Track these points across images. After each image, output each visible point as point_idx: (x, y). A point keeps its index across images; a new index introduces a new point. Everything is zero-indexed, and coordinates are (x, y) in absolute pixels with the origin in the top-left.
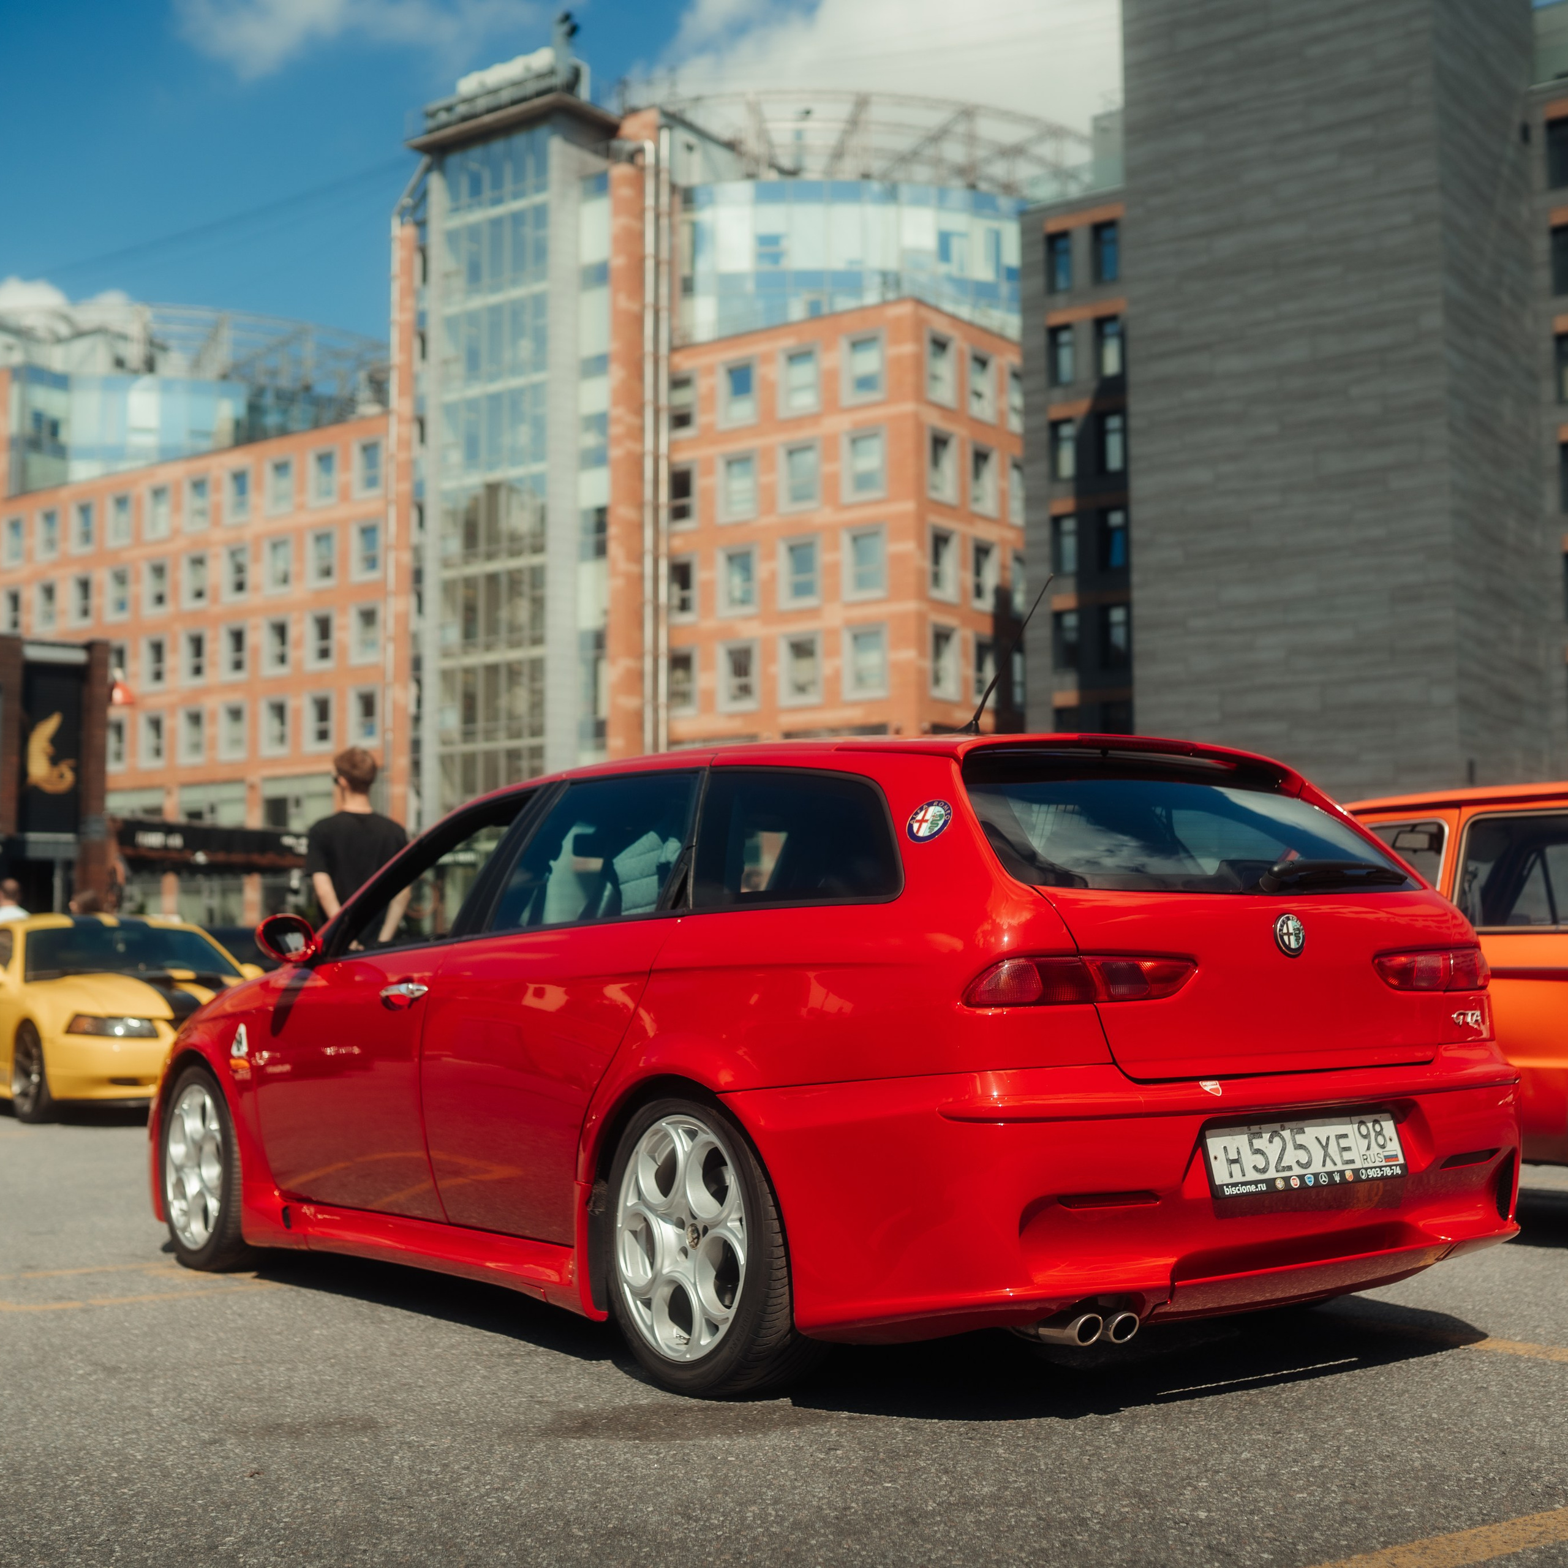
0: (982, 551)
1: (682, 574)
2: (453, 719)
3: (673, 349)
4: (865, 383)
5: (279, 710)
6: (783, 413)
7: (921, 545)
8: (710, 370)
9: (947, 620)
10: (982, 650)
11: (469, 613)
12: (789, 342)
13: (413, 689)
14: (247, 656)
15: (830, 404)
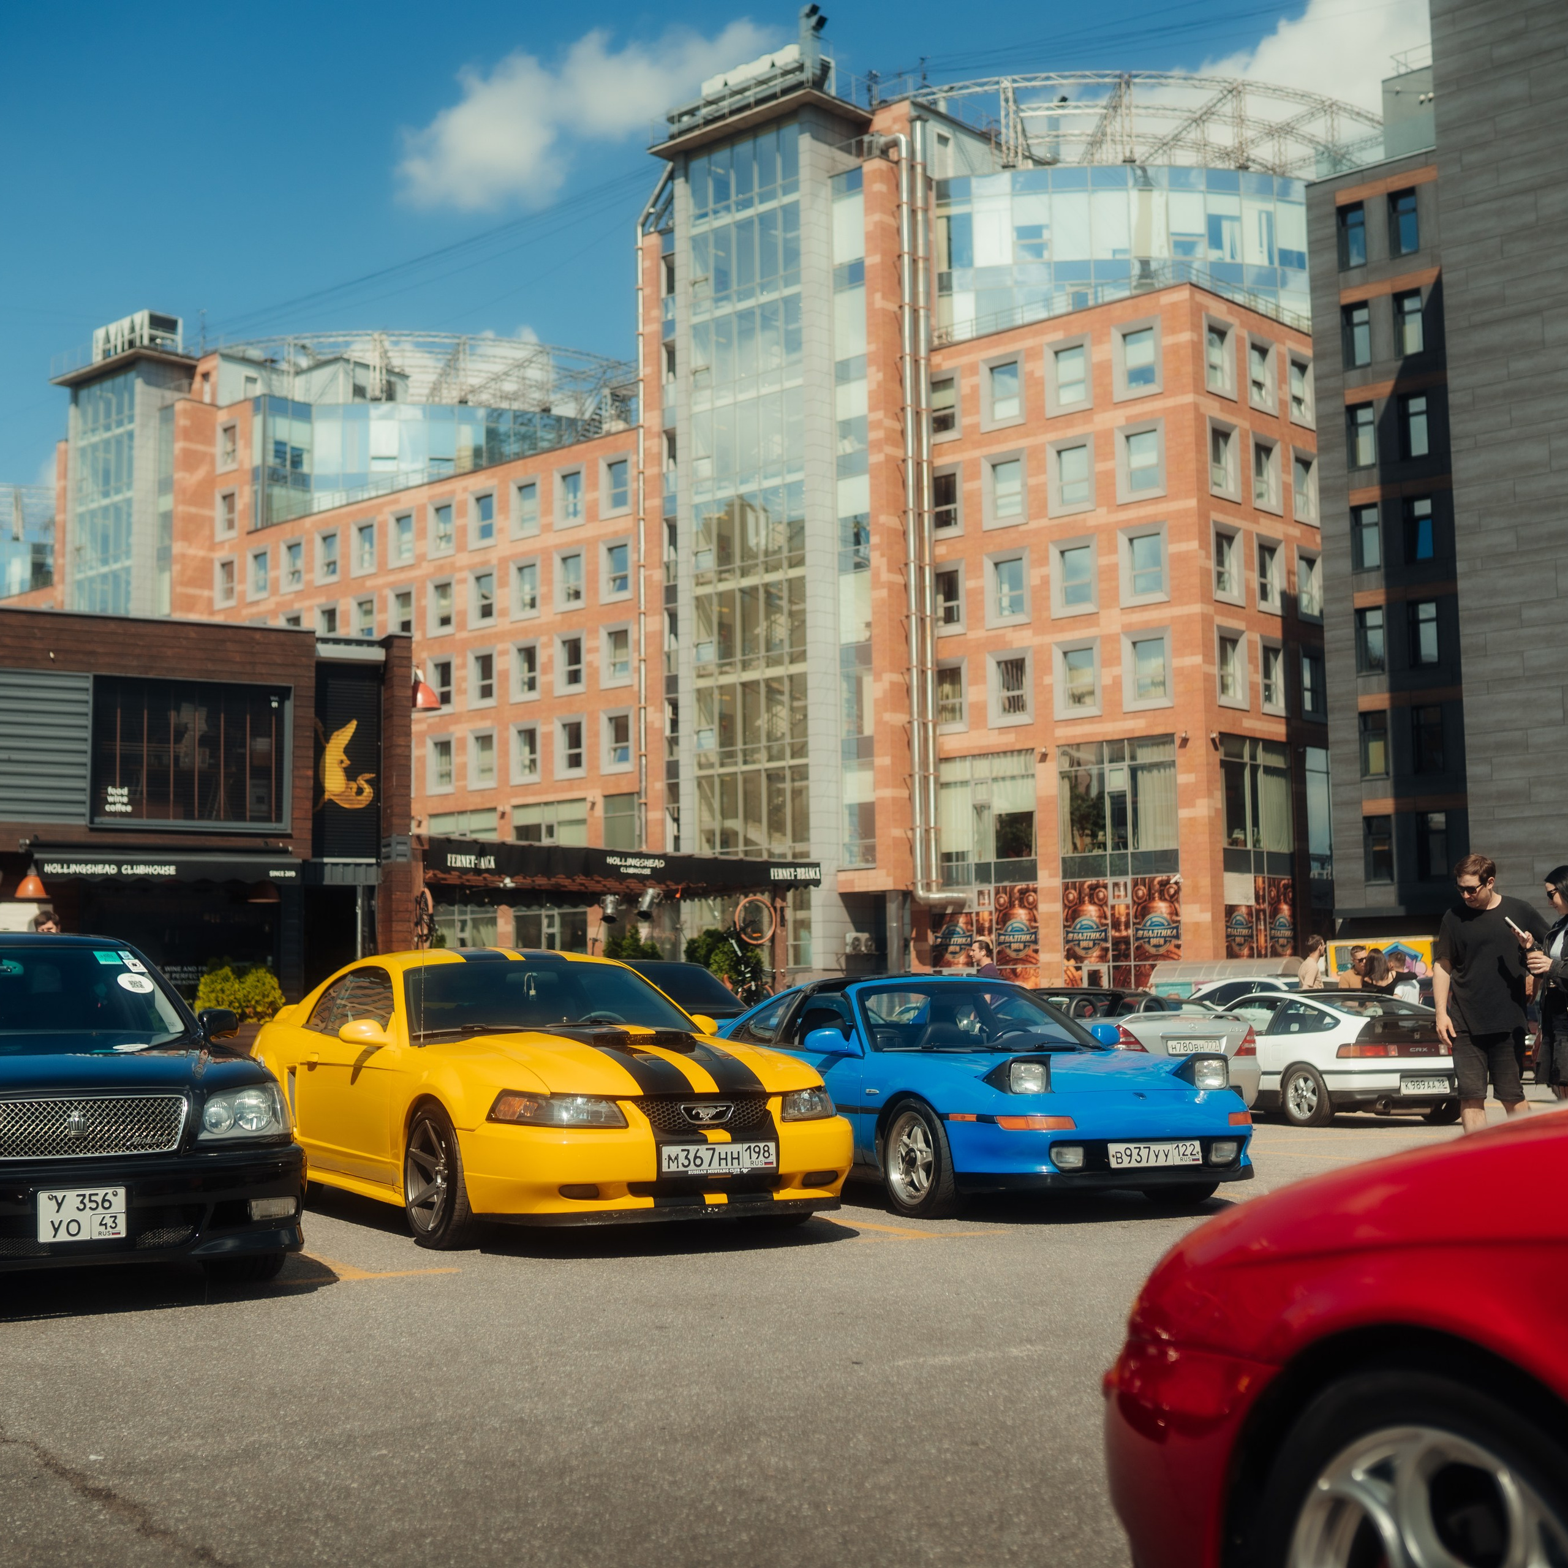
0: (1267, 549)
1: (947, 584)
2: (710, 741)
3: (932, 350)
4: (1141, 375)
5: (529, 736)
6: (1051, 411)
7: (1203, 545)
8: (973, 369)
9: (1234, 623)
10: (1269, 652)
11: (725, 631)
12: (1057, 336)
13: (668, 710)
14: (494, 681)
15: (1103, 399)
